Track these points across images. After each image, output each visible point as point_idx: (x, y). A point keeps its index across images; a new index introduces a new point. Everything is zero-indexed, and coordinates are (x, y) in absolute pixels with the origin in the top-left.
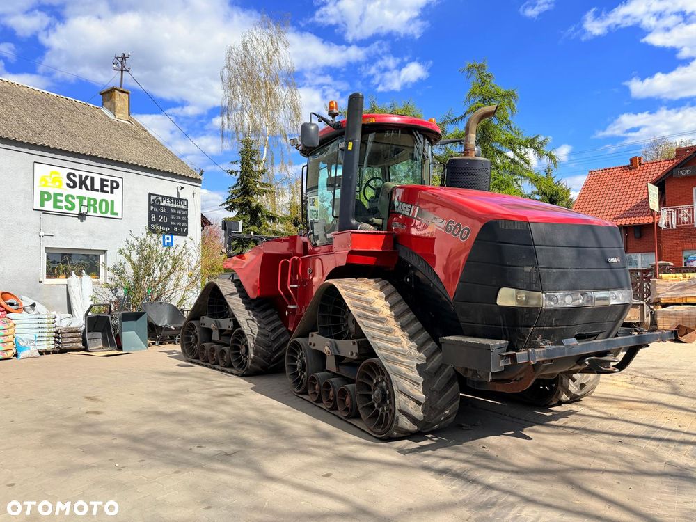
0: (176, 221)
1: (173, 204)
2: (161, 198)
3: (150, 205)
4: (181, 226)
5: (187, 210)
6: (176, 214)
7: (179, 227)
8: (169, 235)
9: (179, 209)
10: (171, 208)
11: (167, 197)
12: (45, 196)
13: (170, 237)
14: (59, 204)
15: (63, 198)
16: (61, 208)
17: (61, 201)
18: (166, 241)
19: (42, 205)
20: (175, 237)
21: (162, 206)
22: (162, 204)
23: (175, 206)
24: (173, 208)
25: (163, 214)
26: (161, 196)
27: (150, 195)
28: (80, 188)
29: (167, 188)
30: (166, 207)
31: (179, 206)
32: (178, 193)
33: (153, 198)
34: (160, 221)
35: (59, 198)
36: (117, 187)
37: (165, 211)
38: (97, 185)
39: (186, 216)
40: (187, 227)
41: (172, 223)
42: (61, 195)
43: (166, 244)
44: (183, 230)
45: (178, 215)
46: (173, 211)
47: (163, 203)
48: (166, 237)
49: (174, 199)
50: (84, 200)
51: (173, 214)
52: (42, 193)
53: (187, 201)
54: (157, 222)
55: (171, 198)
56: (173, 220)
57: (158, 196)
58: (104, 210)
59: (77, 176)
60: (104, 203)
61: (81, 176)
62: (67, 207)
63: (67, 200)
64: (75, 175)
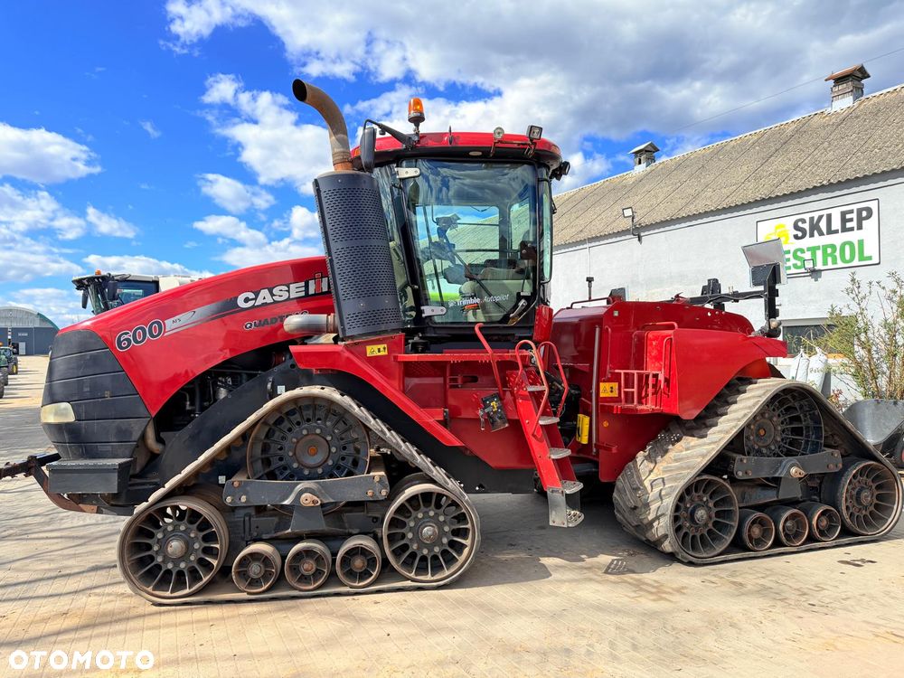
15: (790, 256)
16: (789, 268)
28: (812, 235)
36: (870, 215)
42: (789, 252)
50: (818, 251)
58: (848, 256)
59: (808, 221)
60: (847, 247)
61: (812, 219)
62: (795, 266)
63: (795, 257)
64: (803, 221)
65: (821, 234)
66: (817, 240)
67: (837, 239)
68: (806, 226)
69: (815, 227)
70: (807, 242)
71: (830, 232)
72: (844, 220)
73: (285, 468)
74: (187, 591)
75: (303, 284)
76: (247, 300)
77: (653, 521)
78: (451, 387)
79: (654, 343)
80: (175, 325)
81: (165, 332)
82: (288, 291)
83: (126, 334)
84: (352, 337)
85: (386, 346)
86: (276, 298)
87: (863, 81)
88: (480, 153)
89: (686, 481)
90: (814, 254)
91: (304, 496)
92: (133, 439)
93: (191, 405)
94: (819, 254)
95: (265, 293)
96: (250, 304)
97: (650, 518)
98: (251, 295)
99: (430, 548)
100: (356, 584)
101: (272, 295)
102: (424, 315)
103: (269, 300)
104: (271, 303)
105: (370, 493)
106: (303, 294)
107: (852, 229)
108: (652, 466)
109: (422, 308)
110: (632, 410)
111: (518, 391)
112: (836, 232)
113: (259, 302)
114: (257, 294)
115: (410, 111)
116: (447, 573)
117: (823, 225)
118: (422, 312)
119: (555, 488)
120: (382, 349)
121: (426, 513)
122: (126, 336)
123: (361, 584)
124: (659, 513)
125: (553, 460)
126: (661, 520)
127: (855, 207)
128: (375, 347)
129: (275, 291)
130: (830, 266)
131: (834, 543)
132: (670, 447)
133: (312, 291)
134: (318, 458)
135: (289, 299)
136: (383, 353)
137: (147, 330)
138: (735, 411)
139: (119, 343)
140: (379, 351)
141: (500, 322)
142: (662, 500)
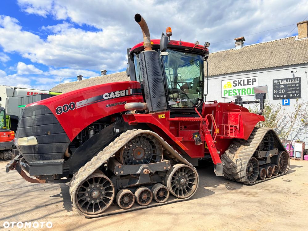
0: (291, 91)
1: (289, 82)
2: (280, 81)
3: (273, 86)
4: (295, 93)
5: (300, 83)
6: (291, 87)
7: (293, 94)
8: (287, 99)
9: (293, 84)
10: (287, 84)
11: (285, 79)
12: (225, 92)
13: (287, 100)
14: (230, 94)
15: (232, 91)
16: (231, 95)
17: (231, 93)
18: (285, 103)
19: (224, 95)
20: (291, 100)
21: (281, 85)
22: (281, 83)
23: (291, 82)
24: (289, 84)
25: (282, 89)
26: (280, 79)
27: (273, 80)
28: (238, 86)
29: (285, 74)
30: (283, 85)
31: (294, 82)
32: (294, 75)
33: (275, 82)
34: (280, 93)
35: (230, 91)
36: (255, 81)
37: (283, 86)
38: (246, 83)
39: (300, 86)
40: (300, 93)
41: (288, 92)
42: (231, 90)
43: (285, 104)
44: (297, 95)
45: (293, 87)
46: (288, 86)
47: (283, 83)
48: (285, 100)
49: (290, 79)
50: (240, 90)
51: (289, 87)
52: (224, 91)
53: (300, 78)
54: (278, 94)
55: (287, 79)
56: (289, 91)
57: (278, 80)
58: (249, 93)
59: (237, 81)
60: (249, 90)
61: (239, 81)
62: (233, 95)
63: (233, 92)
64: (236, 81)
65: (241, 85)
66: (240, 87)
67: (246, 87)
68: (237, 83)
69: (239, 83)
70: (237, 87)
71: (244, 85)
72: (248, 82)
73: (129, 160)
74: (100, 211)
75: (124, 91)
76: (106, 96)
77: (239, 172)
78: (180, 130)
79: (232, 116)
80: (80, 105)
81: (76, 107)
82: (120, 93)
83: (60, 107)
84: (155, 111)
85: (165, 115)
86: (117, 96)
87: (243, 42)
88: (188, 49)
89: (249, 159)
90: (239, 91)
91: (144, 170)
92: (63, 151)
93: (79, 137)
94: (241, 91)
95: (112, 93)
96: (108, 98)
97: (237, 171)
98: (108, 95)
99: (183, 186)
100: (161, 202)
101: (115, 95)
102: (169, 104)
103: (114, 97)
104: (114, 98)
105: (165, 168)
106: (124, 95)
107: (250, 84)
108: (233, 155)
109: (169, 102)
110: (228, 137)
111: (206, 131)
112: (246, 85)
113: (111, 97)
114: (110, 94)
115: (167, 32)
116: (189, 195)
117: (242, 83)
118: (169, 103)
119: (219, 163)
120: (163, 116)
121: (181, 174)
122: (60, 109)
123: (163, 201)
124: (242, 170)
125: (219, 154)
126: (242, 172)
127: (251, 78)
128: (161, 115)
129: (116, 93)
130: (244, 95)
131: (277, 176)
132: (238, 149)
133: (127, 94)
134: (141, 156)
135: (120, 96)
136: (164, 117)
137: (69, 106)
138: (257, 137)
139: (57, 111)
140: (163, 117)
141: (192, 108)
142: (242, 165)
